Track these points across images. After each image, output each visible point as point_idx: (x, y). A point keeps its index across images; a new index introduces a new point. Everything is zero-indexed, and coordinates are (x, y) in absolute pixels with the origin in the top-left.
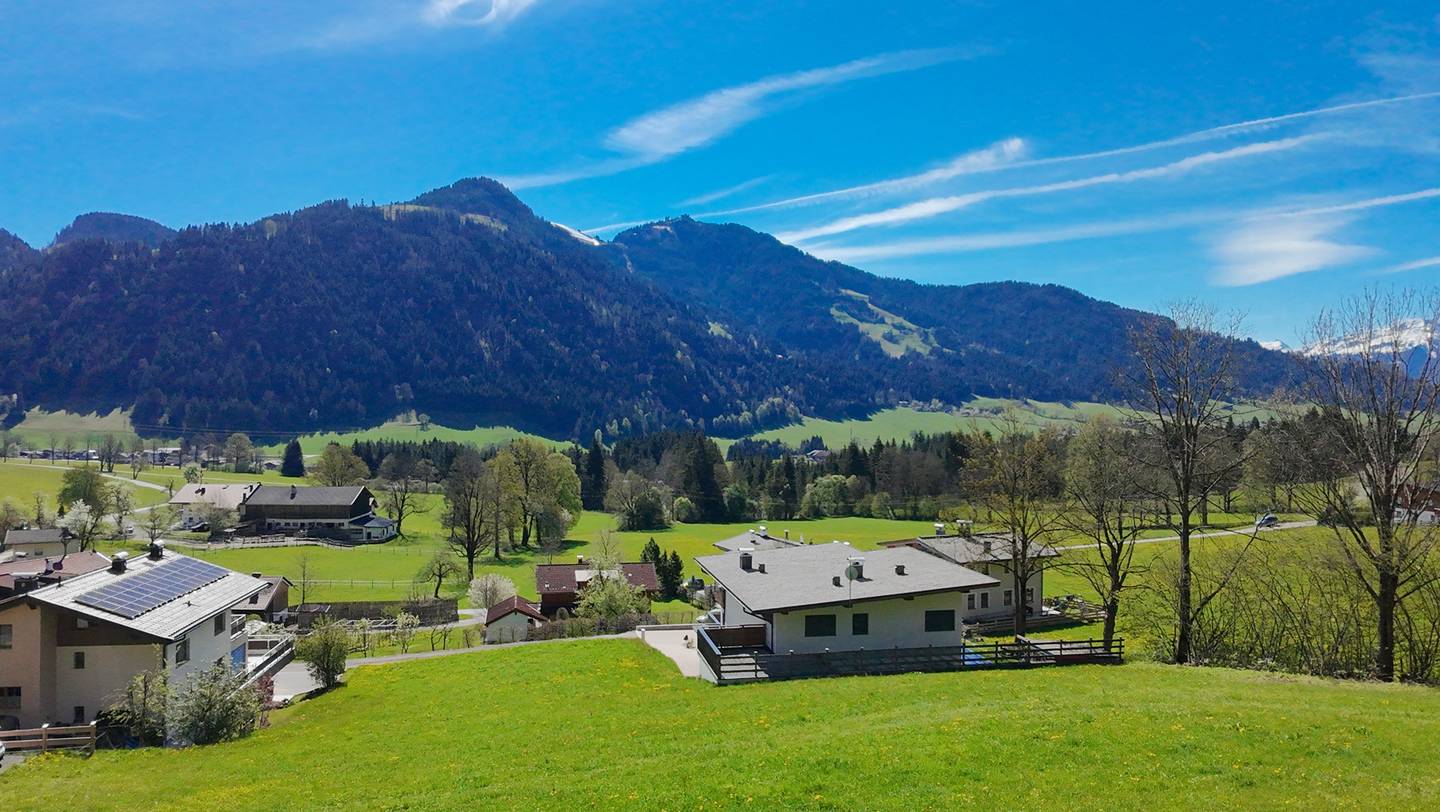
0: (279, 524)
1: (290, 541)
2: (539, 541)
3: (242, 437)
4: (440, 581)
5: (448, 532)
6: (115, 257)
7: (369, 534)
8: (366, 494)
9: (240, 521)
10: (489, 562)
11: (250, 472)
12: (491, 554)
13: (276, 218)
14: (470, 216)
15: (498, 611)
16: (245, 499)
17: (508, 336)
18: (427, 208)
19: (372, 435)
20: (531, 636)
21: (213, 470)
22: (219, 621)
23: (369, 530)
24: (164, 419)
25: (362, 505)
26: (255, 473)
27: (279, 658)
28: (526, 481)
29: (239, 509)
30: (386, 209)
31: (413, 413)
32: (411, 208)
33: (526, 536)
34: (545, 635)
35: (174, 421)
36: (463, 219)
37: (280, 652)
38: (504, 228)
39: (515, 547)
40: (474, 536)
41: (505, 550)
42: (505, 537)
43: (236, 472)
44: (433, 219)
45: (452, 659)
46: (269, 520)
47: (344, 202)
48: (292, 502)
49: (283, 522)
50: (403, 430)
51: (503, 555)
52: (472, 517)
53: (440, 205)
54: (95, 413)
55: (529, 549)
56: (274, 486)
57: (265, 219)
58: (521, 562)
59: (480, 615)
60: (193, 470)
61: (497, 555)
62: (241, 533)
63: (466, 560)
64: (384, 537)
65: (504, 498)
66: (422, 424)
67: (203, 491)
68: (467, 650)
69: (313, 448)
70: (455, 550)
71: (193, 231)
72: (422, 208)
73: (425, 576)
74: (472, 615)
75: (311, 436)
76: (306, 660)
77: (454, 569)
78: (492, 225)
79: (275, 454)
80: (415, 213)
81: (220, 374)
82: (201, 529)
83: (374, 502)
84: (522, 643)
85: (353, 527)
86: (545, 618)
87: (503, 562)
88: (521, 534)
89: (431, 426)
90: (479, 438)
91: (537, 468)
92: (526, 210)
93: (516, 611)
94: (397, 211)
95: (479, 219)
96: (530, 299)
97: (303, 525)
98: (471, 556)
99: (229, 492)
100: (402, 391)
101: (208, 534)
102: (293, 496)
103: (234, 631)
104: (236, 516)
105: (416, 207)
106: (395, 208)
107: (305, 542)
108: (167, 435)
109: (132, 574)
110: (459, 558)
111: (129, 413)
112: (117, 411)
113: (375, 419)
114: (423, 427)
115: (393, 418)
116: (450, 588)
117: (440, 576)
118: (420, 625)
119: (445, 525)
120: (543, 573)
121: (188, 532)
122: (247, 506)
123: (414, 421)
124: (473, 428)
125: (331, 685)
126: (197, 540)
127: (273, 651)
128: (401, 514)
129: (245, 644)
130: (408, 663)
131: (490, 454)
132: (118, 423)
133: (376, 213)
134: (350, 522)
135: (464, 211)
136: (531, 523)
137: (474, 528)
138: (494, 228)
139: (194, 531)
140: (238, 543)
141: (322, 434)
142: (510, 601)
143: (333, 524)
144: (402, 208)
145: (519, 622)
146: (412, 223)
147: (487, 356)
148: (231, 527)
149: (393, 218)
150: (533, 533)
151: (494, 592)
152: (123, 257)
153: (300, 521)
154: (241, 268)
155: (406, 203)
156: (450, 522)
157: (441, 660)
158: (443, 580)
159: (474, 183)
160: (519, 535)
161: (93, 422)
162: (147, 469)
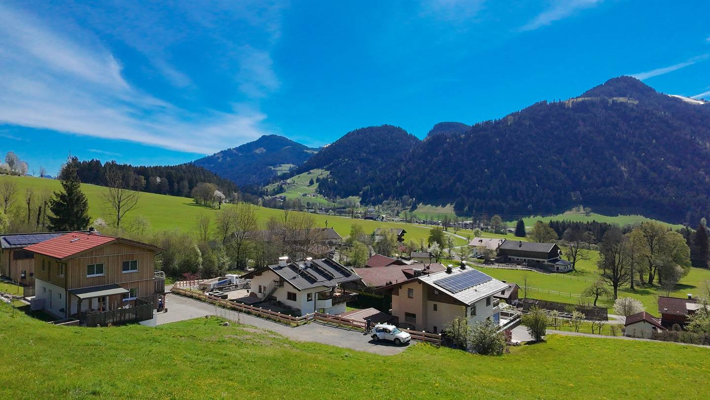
0: (514, 259)
1: (519, 267)
2: (660, 282)
3: (498, 217)
4: (597, 297)
5: (602, 271)
6: (448, 140)
7: (558, 268)
8: (556, 248)
9: (497, 256)
10: (626, 290)
11: (502, 233)
12: (629, 286)
13: (513, 114)
14: (615, 98)
15: (633, 319)
16: (499, 246)
17: (639, 164)
18: (589, 98)
19: (560, 218)
20: (655, 337)
21: (485, 232)
22: (488, 300)
23: (557, 266)
24: (466, 209)
25: (554, 254)
26: (503, 234)
27: (514, 322)
28: (651, 246)
29: (496, 250)
30: (567, 102)
31: (582, 207)
32: (580, 100)
33: (651, 278)
34: (664, 338)
35: (470, 209)
36: (610, 101)
37: (515, 319)
38: (636, 102)
39: (644, 284)
40: (617, 275)
41: (638, 285)
42: (637, 278)
43: (495, 233)
44: (593, 104)
45: (604, 341)
46: (510, 257)
47: (545, 102)
48: (520, 249)
49: (516, 258)
50: (575, 216)
51: (636, 288)
52: (616, 264)
53: (596, 96)
54: (441, 206)
55: (654, 286)
56: (512, 240)
57: (507, 116)
58: (648, 293)
59: (621, 320)
60: (478, 231)
61: (632, 287)
62: (497, 261)
63: (613, 288)
64: (566, 271)
65: (636, 255)
66: (587, 213)
67: (481, 241)
68: (613, 337)
69: (530, 223)
70: (606, 281)
71: (477, 125)
72: (586, 99)
73: (589, 293)
74: (616, 319)
75: (529, 217)
76: (526, 326)
77: (606, 292)
78: (629, 102)
79: (512, 225)
80: (583, 102)
81: (489, 188)
82: (481, 258)
83: (560, 252)
84: (648, 340)
85: (549, 263)
86: (664, 328)
87: (636, 292)
88: (648, 277)
89: (592, 214)
90: (620, 221)
91: (659, 239)
92: (651, 90)
93: (644, 321)
94: (573, 102)
95: (622, 99)
96: (654, 141)
97: (525, 260)
98: (615, 286)
99: (493, 242)
100: (574, 196)
101: (483, 260)
102: (520, 246)
103: (494, 306)
104: (495, 253)
105: (583, 99)
106: (571, 101)
107: (526, 269)
108: (467, 215)
109: (455, 274)
110: (608, 286)
111: (453, 206)
112: (448, 205)
113: (561, 210)
114: (587, 214)
115: (570, 210)
116: (603, 302)
117: (597, 295)
118: (586, 319)
119: (600, 267)
120: (662, 302)
121: (476, 259)
122: (500, 249)
123: (582, 211)
124: (617, 216)
125: (538, 340)
126: (479, 262)
127: (512, 318)
128: (575, 260)
129: (499, 313)
130: (579, 337)
131: (627, 230)
132: (449, 210)
133: (562, 105)
134: (548, 261)
135: (612, 96)
136: (655, 271)
137: (617, 270)
138: (630, 103)
139: (478, 258)
140: (496, 266)
141: (534, 217)
142: (641, 314)
143: (539, 261)
144: (575, 100)
145: (648, 328)
146: (580, 107)
147: (626, 175)
148: (493, 258)
149: (571, 106)
150: (656, 277)
151: (630, 308)
152: (451, 140)
153: (523, 258)
154: (497, 139)
155: (577, 98)
156: (603, 266)
157: (598, 339)
158: (599, 297)
159: (617, 80)
160: (646, 278)
161: (440, 209)
162: (460, 230)
